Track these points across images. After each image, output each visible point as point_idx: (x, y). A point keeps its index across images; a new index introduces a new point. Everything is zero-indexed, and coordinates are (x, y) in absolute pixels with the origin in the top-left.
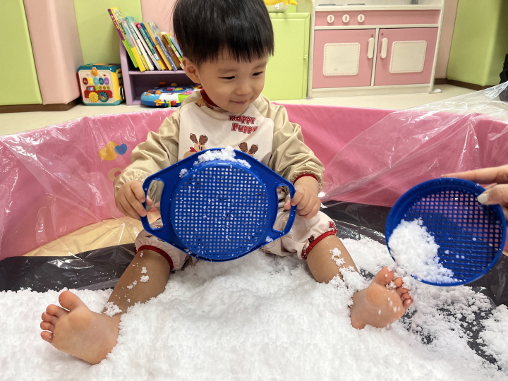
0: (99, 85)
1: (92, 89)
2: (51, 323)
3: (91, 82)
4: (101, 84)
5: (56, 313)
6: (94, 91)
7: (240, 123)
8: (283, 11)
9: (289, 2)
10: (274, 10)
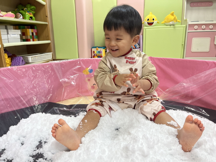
1: (96, 55)
2: (55, 130)
3: (96, 52)
4: (99, 53)
5: (57, 127)
6: (96, 56)
7: (129, 60)
8: (173, 25)
9: (176, 21)
10: (169, 24)
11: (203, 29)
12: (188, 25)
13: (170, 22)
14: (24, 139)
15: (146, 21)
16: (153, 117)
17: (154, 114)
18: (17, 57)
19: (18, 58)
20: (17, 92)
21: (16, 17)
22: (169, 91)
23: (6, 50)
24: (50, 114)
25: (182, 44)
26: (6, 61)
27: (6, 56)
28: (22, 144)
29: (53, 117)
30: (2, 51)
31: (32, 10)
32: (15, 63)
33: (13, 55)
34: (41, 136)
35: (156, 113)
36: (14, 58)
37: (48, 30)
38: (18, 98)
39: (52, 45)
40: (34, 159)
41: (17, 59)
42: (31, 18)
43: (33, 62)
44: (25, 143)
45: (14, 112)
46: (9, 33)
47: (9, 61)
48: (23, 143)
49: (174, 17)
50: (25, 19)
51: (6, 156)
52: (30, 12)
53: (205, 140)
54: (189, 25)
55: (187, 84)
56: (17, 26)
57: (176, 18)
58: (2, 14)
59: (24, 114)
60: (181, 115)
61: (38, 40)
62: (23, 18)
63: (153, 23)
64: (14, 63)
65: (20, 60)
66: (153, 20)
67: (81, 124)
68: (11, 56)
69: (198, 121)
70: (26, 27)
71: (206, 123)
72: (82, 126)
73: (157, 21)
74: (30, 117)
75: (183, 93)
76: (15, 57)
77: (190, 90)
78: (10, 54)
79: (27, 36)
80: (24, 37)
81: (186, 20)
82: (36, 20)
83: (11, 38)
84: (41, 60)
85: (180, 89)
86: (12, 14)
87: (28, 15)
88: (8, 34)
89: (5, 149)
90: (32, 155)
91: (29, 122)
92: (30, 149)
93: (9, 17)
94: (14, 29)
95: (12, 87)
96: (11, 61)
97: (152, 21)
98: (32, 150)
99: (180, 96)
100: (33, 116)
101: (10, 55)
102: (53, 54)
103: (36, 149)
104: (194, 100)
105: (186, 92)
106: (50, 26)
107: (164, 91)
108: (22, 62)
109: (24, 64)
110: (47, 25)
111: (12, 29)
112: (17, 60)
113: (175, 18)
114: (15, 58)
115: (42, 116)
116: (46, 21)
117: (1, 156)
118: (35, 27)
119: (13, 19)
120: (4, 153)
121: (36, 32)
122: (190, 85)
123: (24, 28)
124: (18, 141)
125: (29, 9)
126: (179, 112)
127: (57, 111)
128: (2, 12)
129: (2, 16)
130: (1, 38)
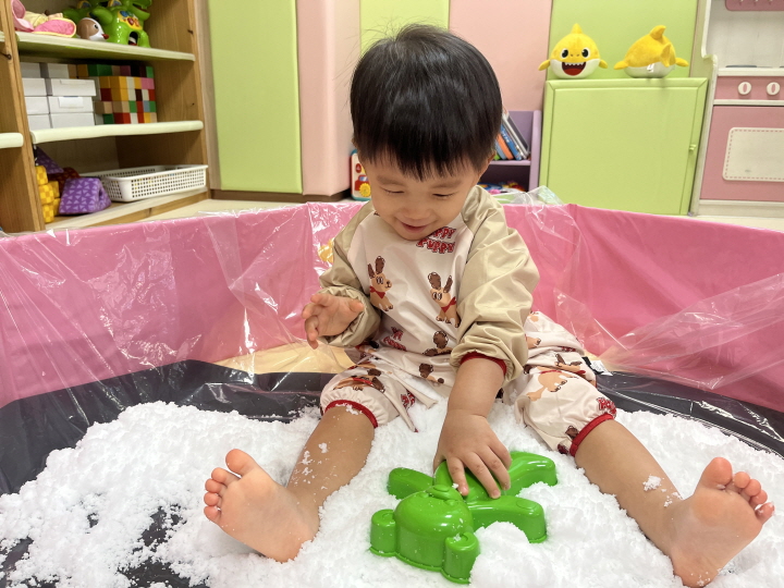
2: (218, 493)
5: (224, 480)
8: (660, 77)
9: (672, 61)
10: (644, 73)
11: (770, 97)
12: (715, 79)
13: (647, 64)
14: (98, 503)
15: (558, 59)
16: (568, 444)
17: (572, 432)
18: (81, 181)
19: (86, 183)
20: (76, 325)
21: (81, 33)
22: (637, 338)
23: (43, 153)
24: (192, 408)
25: (690, 151)
26: (43, 196)
27: (41, 176)
28: (93, 523)
29: (205, 421)
30: (25, 159)
31: (139, 7)
32: (73, 201)
33: (65, 169)
34: (162, 493)
36: (70, 184)
37: (194, 82)
38: (80, 344)
39: (207, 138)
40: (134, 582)
41: (79, 186)
42: (134, 35)
43: (138, 198)
44: (100, 517)
45: (62, 395)
46: (54, 93)
47: (52, 193)
48: (93, 517)
49: (664, 46)
50: (113, 41)
51: (33, 567)
52: (132, 12)
53: (769, 546)
54: (719, 77)
55: (710, 317)
56: (83, 64)
57: (672, 49)
58: (28, 20)
59: (101, 405)
60: (682, 436)
61: (159, 120)
62: (106, 37)
63: (582, 67)
64: (69, 202)
65: (90, 192)
66: (585, 53)
67: (305, 462)
68: (61, 174)
69: (750, 482)
70: (114, 68)
71: (773, 474)
72: (310, 467)
73: (599, 60)
74: (121, 415)
75: (689, 352)
76: (73, 178)
77: (721, 342)
78: (57, 167)
79: (120, 101)
80: (108, 107)
81: (709, 61)
82: (152, 45)
83: (62, 110)
84: (166, 193)
85: (680, 333)
86: (65, 24)
87: (123, 25)
88: (49, 94)
89: (29, 541)
90: (127, 569)
91: (118, 436)
92: (119, 543)
93: (54, 31)
94: (71, 77)
95: (59, 307)
96: (58, 194)
97: (580, 60)
98: (129, 547)
99: (678, 359)
100: (134, 414)
101: (57, 171)
102: (210, 172)
103: (142, 543)
104: (733, 378)
105: (703, 347)
106: (200, 69)
107: (618, 336)
108: (100, 199)
109: (107, 207)
110: (190, 63)
111: (64, 78)
112: (80, 192)
113: (666, 52)
114: (74, 182)
115: (166, 417)
116: (188, 49)
117: (16, 564)
118: (149, 70)
119: (69, 41)
120: (26, 555)
121: (153, 88)
122: (718, 320)
123: (110, 73)
124: (78, 509)
125: (128, 3)
126: (674, 424)
127: (218, 395)
128: (29, 15)
129: (30, 31)
130: (23, 109)
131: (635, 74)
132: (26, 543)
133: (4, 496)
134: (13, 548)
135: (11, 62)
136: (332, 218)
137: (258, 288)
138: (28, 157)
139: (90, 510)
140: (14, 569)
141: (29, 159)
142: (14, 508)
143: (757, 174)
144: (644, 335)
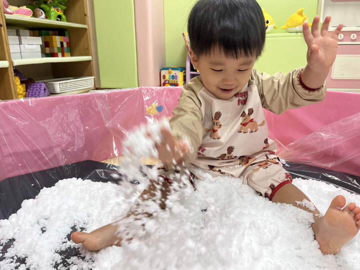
0: (172, 80)
1: (167, 82)
3: (167, 77)
4: (173, 79)
6: (168, 83)
8: (302, 32)
10: (294, 31)
11: (352, 40)
13: (296, 27)
14: (46, 223)
16: (270, 192)
17: (272, 187)
18: (36, 84)
19: (38, 85)
20: (34, 142)
21: (35, 15)
22: (295, 145)
23: (18, 71)
24: (90, 181)
26: (18, 90)
27: (17, 81)
28: (43, 231)
29: (95, 186)
31: (62, 4)
33: (28, 79)
34: (76, 217)
35: (276, 186)
36: (30, 85)
37: (87, 38)
38: (37, 152)
39: (94, 64)
40: (63, 257)
41: (35, 86)
42: (59, 17)
43: (63, 92)
44: (47, 229)
45: (29, 175)
46: (23, 43)
47: (22, 89)
48: (44, 229)
49: (303, 18)
50: (50, 19)
51: (16, 251)
52: (58, 6)
55: (328, 134)
56: (36, 30)
57: (307, 19)
58: (10, 9)
60: (317, 188)
61: (71, 56)
62: (46, 17)
63: (266, 28)
64: (31, 94)
65: (40, 89)
66: (268, 22)
68: (27, 81)
69: (356, 207)
70: (50, 32)
73: (274, 25)
74: (56, 184)
75: (319, 150)
76: (32, 82)
77: (333, 145)
78: (24, 77)
79: (53, 47)
80: (48, 50)
82: (68, 21)
83: (26, 51)
84: (75, 89)
85: (314, 142)
86: (27, 11)
87: (54, 12)
88: (20, 44)
89: (14, 240)
90: (59, 251)
91: (55, 193)
92: (56, 240)
93: (22, 14)
94: (30, 36)
95: (26, 134)
96: (25, 90)
98: (60, 241)
99: (313, 154)
100: (62, 183)
101: (25, 79)
102: (96, 80)
103: (67, 239)
104: (339, 162)
105: (325, 148)
106: (90, 32)
107: (285, 146)
108: (45, 92)
109: (48, 96)
110: (85, 29)
111: (27, 36)
112: (35, 89)
114: (32, 84)
115: (77, 184)
116: (84, 23)
117: (8, 250)
118: (66, 33)
119: (29, 18)
120: (12, 246)
121: (68, 41)
122: (332, 136)
123: (48, 35)
124: (36, 225)
125: (56, 2)
126: (312, 183)
127: (102, 175)
128: (11, 7)
129: (11, 14)
130: (9, 51)
131: (290, 31)
132: (12, 240)
133: (2, 220)
134: (6, 243)
135: (2, 28)
136: (152, 93)
137: (119, 126)
138: (11, 72)
139: (42, 226)
140: (7, 252)
141: (12, 73)
142: (6, 225)
143: (347, 76)
144: (298, 144)
